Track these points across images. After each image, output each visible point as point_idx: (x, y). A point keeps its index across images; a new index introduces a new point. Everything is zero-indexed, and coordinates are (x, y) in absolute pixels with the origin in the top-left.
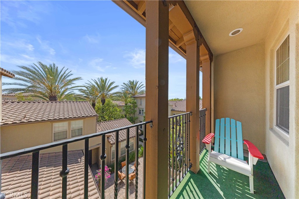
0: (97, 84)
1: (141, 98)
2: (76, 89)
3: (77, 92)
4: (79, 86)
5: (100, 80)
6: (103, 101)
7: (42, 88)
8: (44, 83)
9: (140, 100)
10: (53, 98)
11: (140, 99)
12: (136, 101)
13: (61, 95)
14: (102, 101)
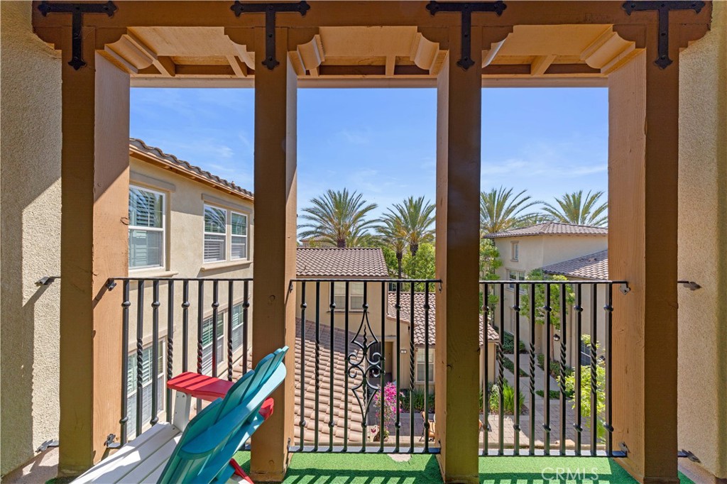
0: (401, 212)
1: (516, 239)
2: (370, 227)
3: (373, 232)
4: (374, 221)
5: (408, 204)
6: (414, 248)
7: (330, 230)
8: (331, 220)
9: (511, 245)
10: (341, 244)
11: (513, 243)
12: (496, 249)
13: (354, 237)
14: (411, 248)
